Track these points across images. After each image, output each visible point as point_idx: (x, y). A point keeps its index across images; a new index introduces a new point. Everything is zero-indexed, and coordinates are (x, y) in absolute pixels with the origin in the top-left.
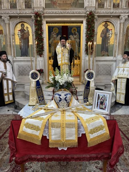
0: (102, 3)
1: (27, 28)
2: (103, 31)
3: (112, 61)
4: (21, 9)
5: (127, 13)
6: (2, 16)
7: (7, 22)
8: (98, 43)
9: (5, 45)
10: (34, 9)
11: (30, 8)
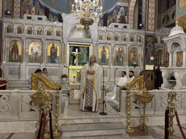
0: (101, 37)
1: (56, 46)
2: (102, 51)
3: (107, 68)
4: (54, 36)
5: (115, 43)
6: (41, 39)
7: (44, 42)
8: (99, 58)
9: (40, 56)
10: (62, 37)
11: (59, 36)
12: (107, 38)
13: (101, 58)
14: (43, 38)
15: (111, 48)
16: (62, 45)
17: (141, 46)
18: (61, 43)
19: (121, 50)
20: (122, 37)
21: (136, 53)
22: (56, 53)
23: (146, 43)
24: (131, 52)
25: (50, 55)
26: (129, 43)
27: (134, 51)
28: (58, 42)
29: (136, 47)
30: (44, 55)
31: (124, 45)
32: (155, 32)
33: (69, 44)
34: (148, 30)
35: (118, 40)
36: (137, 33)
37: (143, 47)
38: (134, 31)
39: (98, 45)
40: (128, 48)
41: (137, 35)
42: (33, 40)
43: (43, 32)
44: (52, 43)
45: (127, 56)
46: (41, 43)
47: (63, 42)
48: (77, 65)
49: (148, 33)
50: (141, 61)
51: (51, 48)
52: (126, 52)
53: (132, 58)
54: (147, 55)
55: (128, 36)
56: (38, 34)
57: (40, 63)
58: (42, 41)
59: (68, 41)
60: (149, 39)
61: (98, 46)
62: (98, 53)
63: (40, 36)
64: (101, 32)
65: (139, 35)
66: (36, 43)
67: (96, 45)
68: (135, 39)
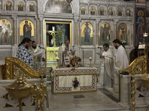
0: (84, 11)
1: (30, 24)
2: (85, 28)
3: (92, 48)
4: (27, 11)
5: (100, 18)
6: (11, 16)
7: (15, 20)
8: (82, 36)
9: (11, 36)
10: (37, 12)
11: (33, 11)
12: (91, 12)
13: (84, 36)
14: (14, 14)
15: (96, 24)
16: (36, 22)
17: (130, 21)
18: (35, 19)
19: (107, 27)
20: (108, 11)
21: (125, 30)
22: (30, 32)
23: (137, 17)
24: (119, 28)
25: (23, 35)
26: (117, 18)
27: (122, 27)
28: (32, 19)
29: (125, 22)
30: (15, 35)
31: (111, 20)
32: (146, 4)
33: (46, 21)
34: (138, 2)
35: (104, 15)
36: (125, 5)
37: (133, 22)
38: (122, 3)
39: (80, 21)
40: (115, 23)
41: (125, 9)
42: (2, 17)
43: (13, 6)
44: (25, 21)
45: (115, 33)
46: (11, 20)
47: (39, 19)
48: (55, 46)
49: (138, 6)
50: (131, 38)
51: (24, 26)
52: (113, 28)
53: (120, 35)
54: (138, 32)
55: (115, 9)
56: (7, 9)
57: (11, 44)
58: (12, 18)
59: (45, 17)
60: (140, 12)
61: (80, 23)
62: (80, 30)
63: (10, 12)
64: (83, 5)
65: (128, 8)
66: (5, 21)
67: (78, 21)
68: (124, 13)
